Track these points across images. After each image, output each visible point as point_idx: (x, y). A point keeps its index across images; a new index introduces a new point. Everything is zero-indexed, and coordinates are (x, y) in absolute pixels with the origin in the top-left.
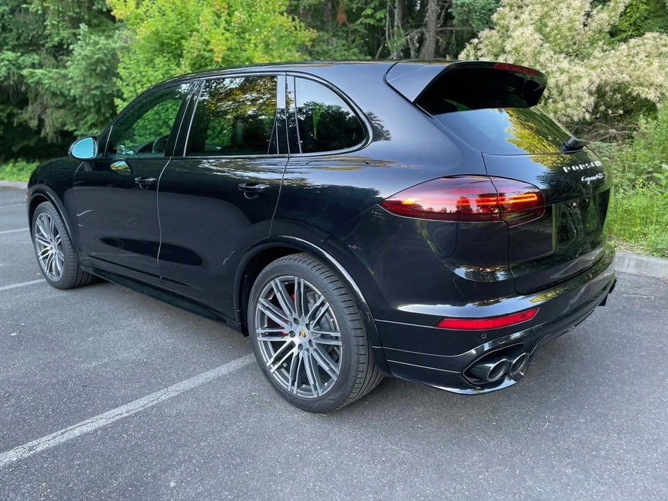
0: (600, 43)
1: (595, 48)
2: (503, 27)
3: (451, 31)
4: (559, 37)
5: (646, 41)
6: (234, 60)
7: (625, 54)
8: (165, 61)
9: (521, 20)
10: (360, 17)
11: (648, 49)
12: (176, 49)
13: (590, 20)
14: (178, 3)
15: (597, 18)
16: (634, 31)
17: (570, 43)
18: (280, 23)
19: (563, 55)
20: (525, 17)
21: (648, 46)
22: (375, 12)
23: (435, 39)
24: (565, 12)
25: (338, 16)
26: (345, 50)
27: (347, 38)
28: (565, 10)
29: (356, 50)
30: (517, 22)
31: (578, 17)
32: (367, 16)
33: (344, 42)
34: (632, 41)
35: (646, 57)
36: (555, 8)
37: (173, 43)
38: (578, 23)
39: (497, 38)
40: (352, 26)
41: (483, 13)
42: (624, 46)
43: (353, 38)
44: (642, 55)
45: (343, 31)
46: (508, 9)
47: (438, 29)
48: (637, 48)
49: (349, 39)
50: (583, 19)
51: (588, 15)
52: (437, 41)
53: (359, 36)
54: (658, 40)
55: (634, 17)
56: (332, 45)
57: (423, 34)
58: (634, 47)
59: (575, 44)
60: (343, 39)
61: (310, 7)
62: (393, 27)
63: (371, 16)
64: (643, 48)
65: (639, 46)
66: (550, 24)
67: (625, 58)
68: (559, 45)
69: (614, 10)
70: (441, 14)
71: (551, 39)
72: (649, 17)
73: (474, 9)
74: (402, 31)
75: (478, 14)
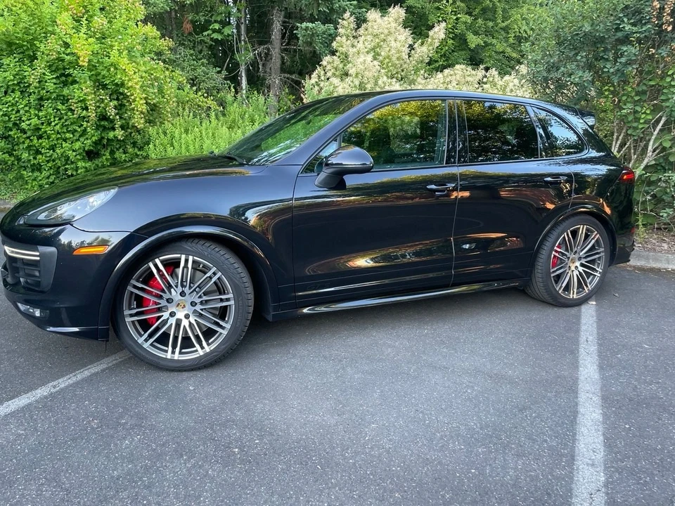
0: (422, 72)
1: (418, 76)
2: (342, 53)
3: (295, 50)
4: (390, 64)
5: (456, 72)
6: (97, 65)
7: (441, 82)
8: (16, 62)
9: (358, 48)
10: (207, 30)
11: (458, 78)
12: (28, 49)
13: (413, 52)
14: (31, 4)
15: (419, 51)
16: (444, 61)
17: (399, 70)
18: (143, 32)
19: (394, 80)
20: (360, 45)
21: (458, 76)
22: (223, 28)
23: (280, 56)
24: (393, 44)
25: (184, 26)
26: (194, 60)
27: (194, 47)
28: (393, 42)
29: (205, 61)
30: (355, 50)
31: (404, 49)
32: (214, 31)
33: (192, 52)
34: (446, 71)
35: (457, 84)
36: (384, 40)
37: (25, 43)
38: (404, 54)
39: (339, 63)
40: (200, 38)
41: (324, 38)
42: (440, 75)
43: (200, 48)
44: (454, 83)
45: (189, 40)
46: (344, 38)
47: (282, 47)
48: (450, 77)
49: (196, 49)
50: (407, 50)
51: (411, 47)
52: (283, 57)
53: (206, 46)
54: (465, 71)
55: (444, 50)
56: (180, 54)
57: (268, 49)
58: (447, 76)
59: (403, 71)
60: (190, 49)
61: (155, 14)
62: (240, 42)
63: (219, 31)
64: (454, 77)
65: (451, 75)
66: (382, 53)
67: (442, 85)
68: (391, 71)
69: (431, 45)
70: (285, 33)
71: (384, 66)
72: (455, 50)
73: (316, 33)
74: (249, 45)
75: (320, 37)
